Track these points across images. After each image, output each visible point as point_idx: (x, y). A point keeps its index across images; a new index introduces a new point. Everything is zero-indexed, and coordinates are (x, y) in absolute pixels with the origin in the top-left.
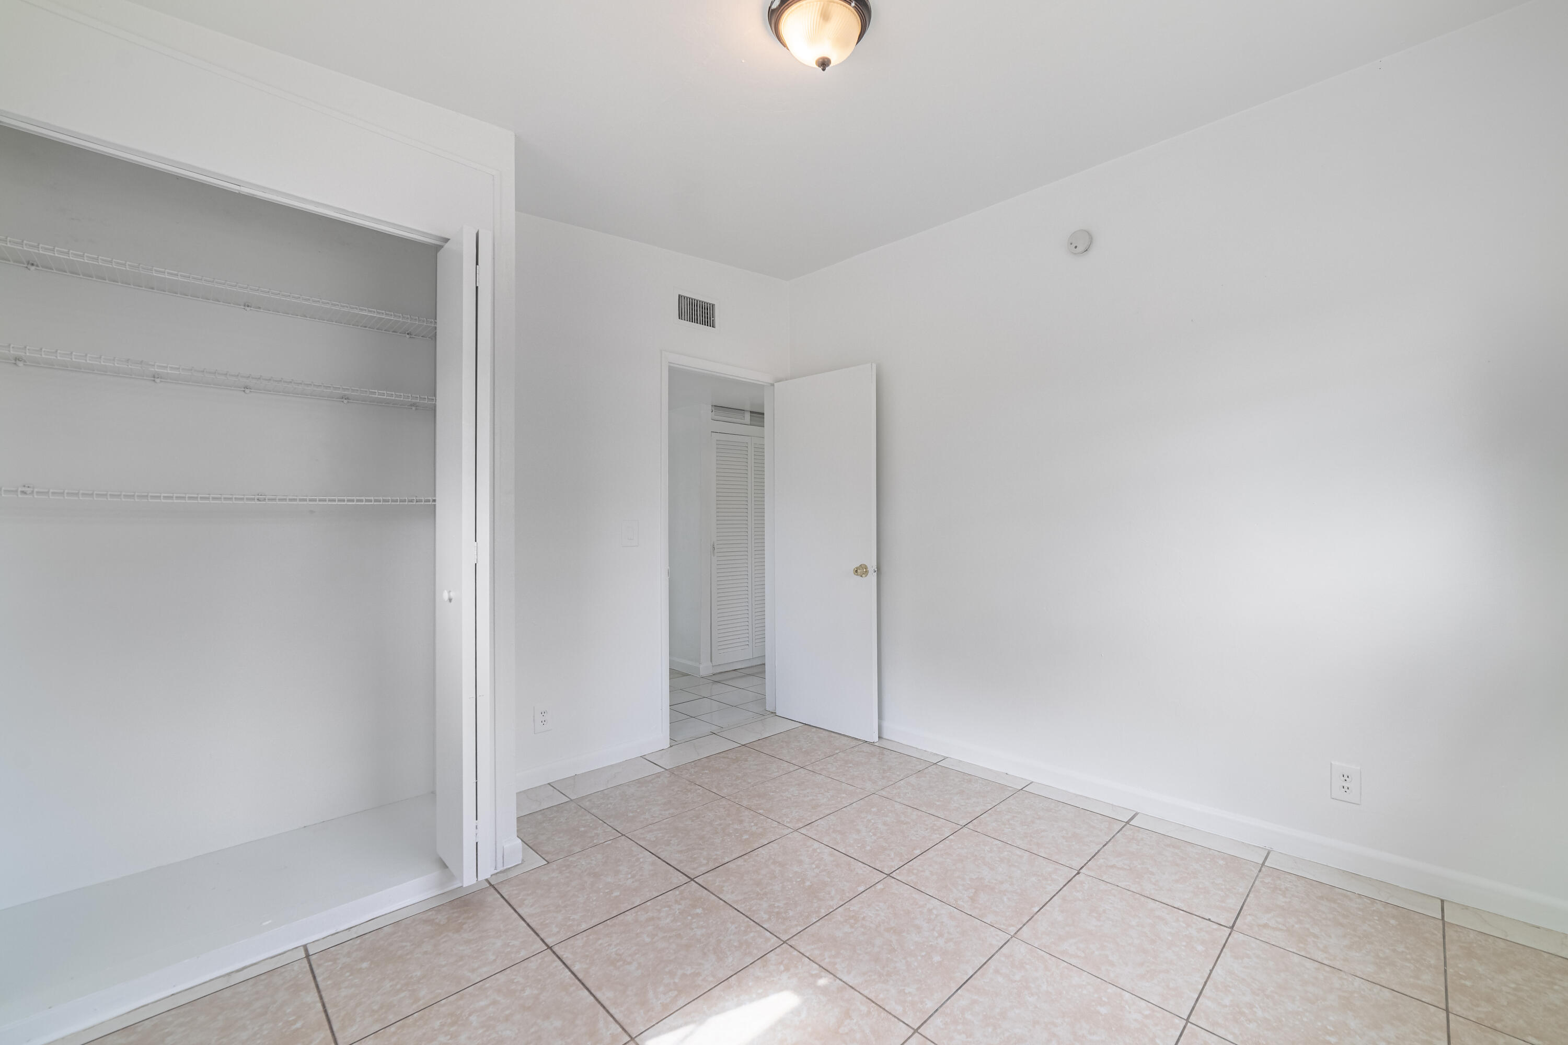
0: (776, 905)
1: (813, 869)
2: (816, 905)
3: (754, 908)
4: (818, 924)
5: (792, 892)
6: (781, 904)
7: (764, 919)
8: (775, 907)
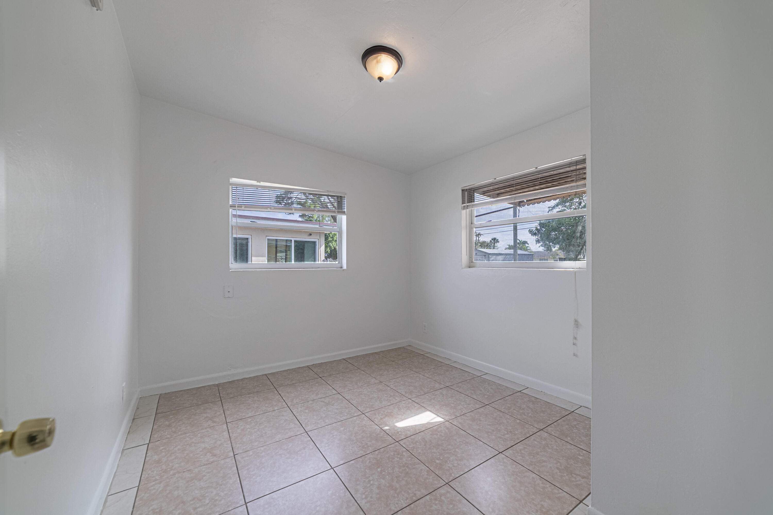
0: (399, 459)
1: (372, 480)
2: (379, 456)
3: (410, 459)
4: (381, 447)
5: (389, 466)
6: (396, 459)
7: (405, 452)
8: (399, 458)
